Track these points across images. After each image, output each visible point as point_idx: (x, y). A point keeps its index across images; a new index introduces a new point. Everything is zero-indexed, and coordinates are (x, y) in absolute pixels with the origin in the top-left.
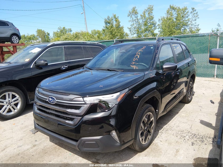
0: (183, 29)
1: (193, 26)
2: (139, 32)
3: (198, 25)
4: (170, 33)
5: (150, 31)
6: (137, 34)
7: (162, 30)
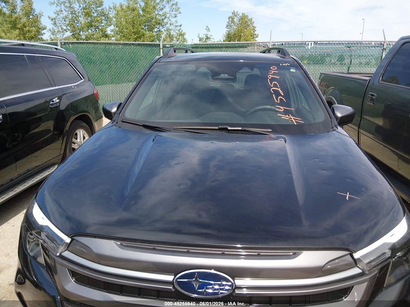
0: (156, 30)
1: (172, 27)
2: (74, 27)
3: (181, 26)
4: (137, 36)
5: (98, 29)
6: (71, 32)
7: (117, 29)
